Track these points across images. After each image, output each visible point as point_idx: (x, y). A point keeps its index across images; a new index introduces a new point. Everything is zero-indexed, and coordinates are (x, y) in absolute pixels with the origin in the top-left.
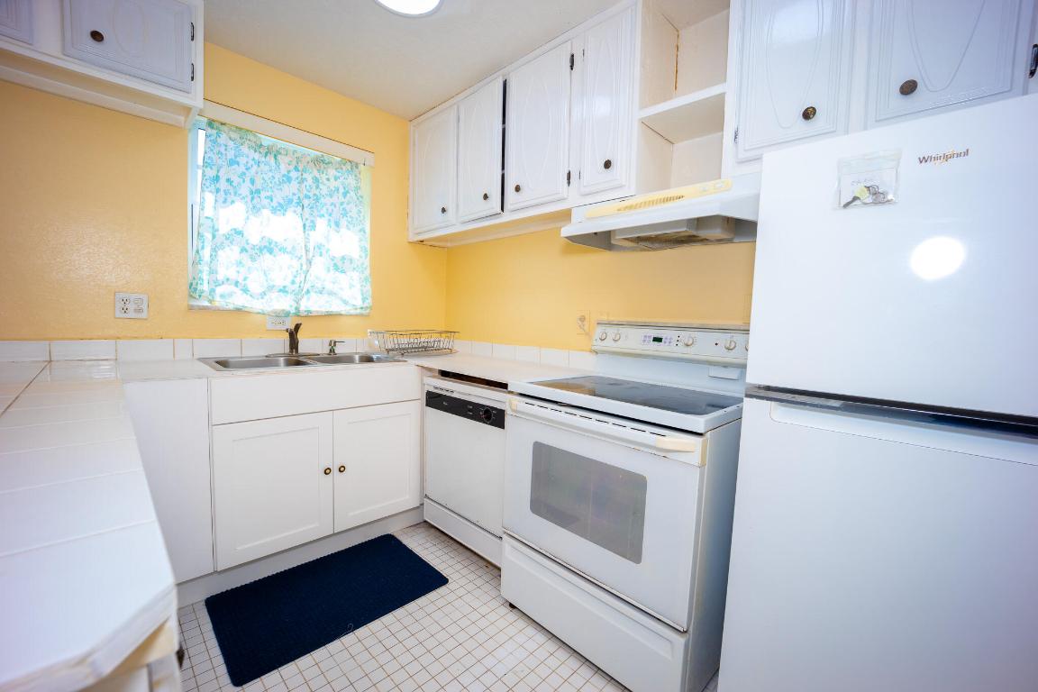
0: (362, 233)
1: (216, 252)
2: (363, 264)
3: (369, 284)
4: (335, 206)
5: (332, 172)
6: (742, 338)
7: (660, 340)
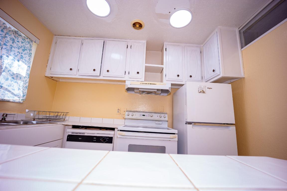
0: (29, 68)
2: (26, 80)
3: (27, 89)
4: (20, 53)
5: (20, 39)
6: (162, 115)
7: (144, 115)
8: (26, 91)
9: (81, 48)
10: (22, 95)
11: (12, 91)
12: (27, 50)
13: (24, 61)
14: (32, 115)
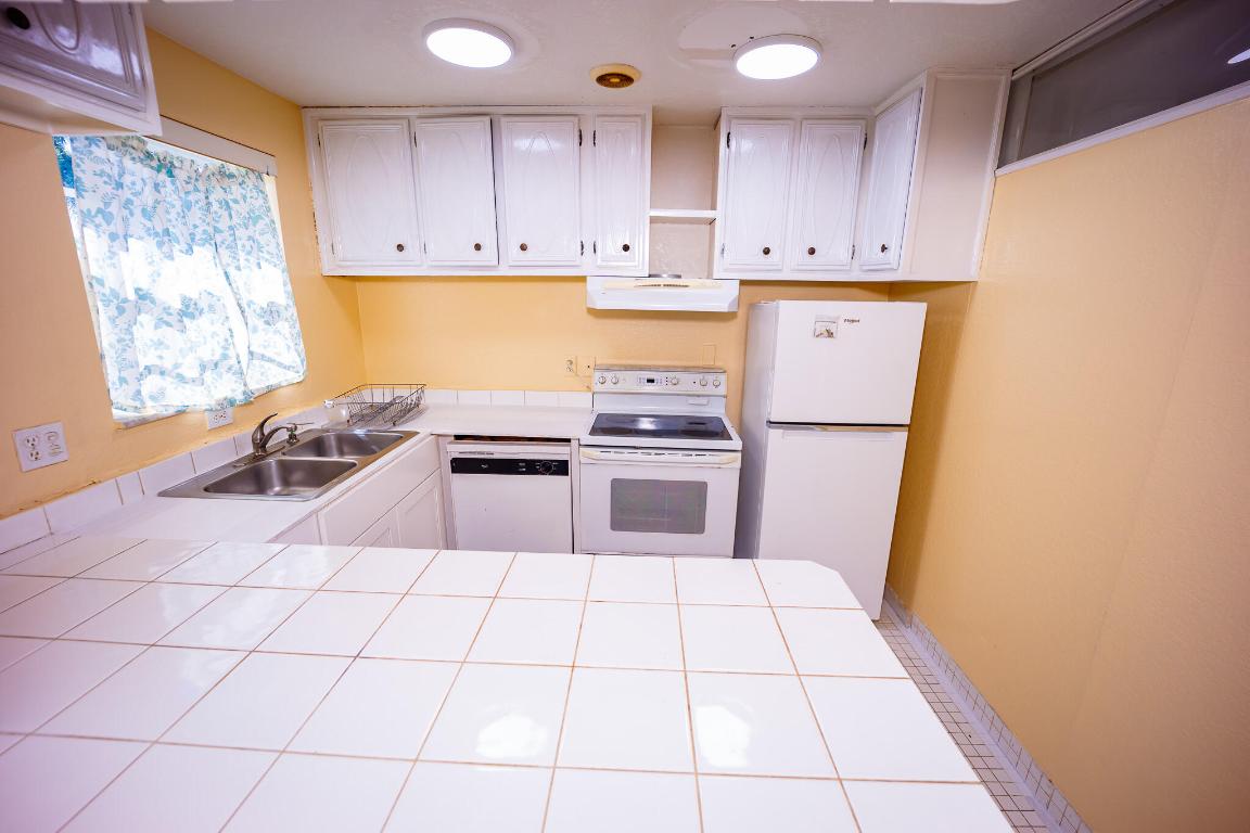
1: (131, 334)
2: (292, 315)
3: (301, 340)
5: (236, 189)
6: (710, 378)
7: (652, 381)
8: (302, 346)
9: (414, 154)
10: (298, 360)
11: (278, 359)
12: (262, 218)
13: (267, 257)
14: (344, 412)
